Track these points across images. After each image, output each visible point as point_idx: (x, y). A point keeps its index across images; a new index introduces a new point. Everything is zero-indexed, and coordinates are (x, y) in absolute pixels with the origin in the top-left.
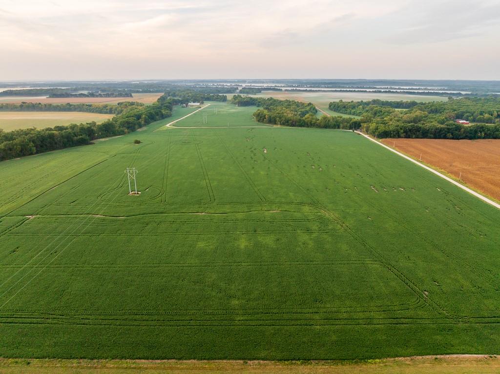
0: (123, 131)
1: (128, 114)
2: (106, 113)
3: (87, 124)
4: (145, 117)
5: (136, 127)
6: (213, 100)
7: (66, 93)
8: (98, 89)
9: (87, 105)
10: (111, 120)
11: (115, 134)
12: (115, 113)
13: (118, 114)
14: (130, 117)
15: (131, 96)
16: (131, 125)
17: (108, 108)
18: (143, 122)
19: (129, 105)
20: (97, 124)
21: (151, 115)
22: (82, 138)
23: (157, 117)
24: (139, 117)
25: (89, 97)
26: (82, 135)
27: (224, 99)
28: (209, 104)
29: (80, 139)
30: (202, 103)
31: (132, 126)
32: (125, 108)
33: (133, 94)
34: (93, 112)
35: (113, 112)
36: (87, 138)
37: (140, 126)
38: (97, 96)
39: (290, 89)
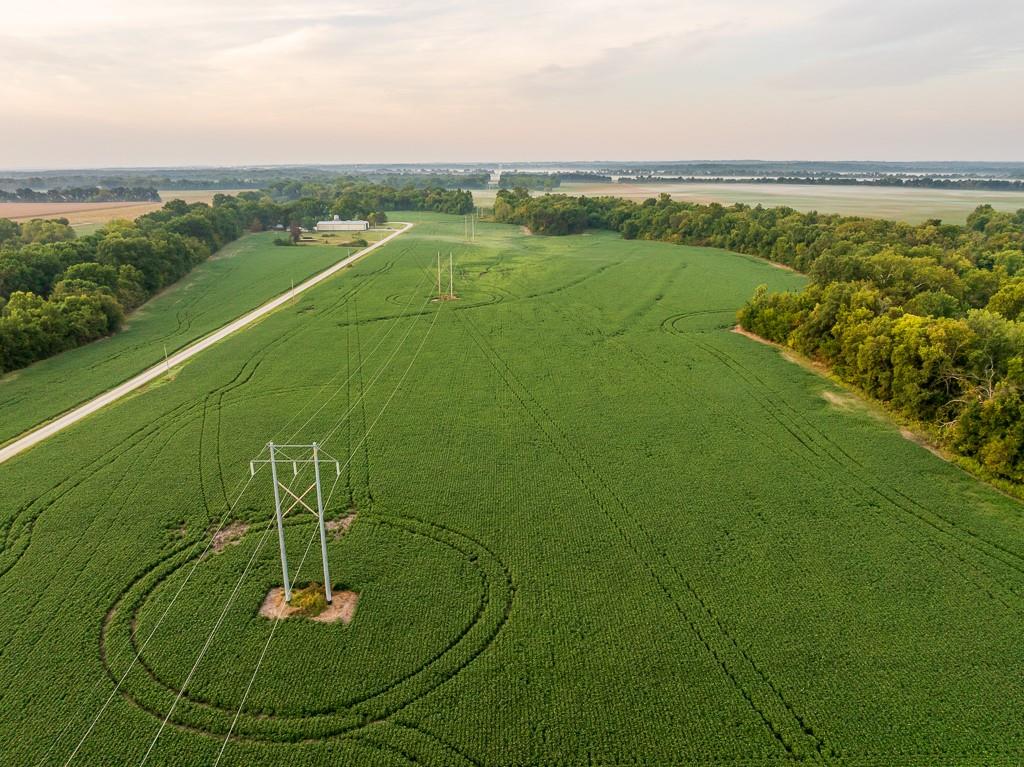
6: (422, 209)
15: (158, 198)
25: (18, 201)
27: (466, 207)
28: (410, 225)
30: (381, 220)
33: (160, 193)
39: (633, 177)
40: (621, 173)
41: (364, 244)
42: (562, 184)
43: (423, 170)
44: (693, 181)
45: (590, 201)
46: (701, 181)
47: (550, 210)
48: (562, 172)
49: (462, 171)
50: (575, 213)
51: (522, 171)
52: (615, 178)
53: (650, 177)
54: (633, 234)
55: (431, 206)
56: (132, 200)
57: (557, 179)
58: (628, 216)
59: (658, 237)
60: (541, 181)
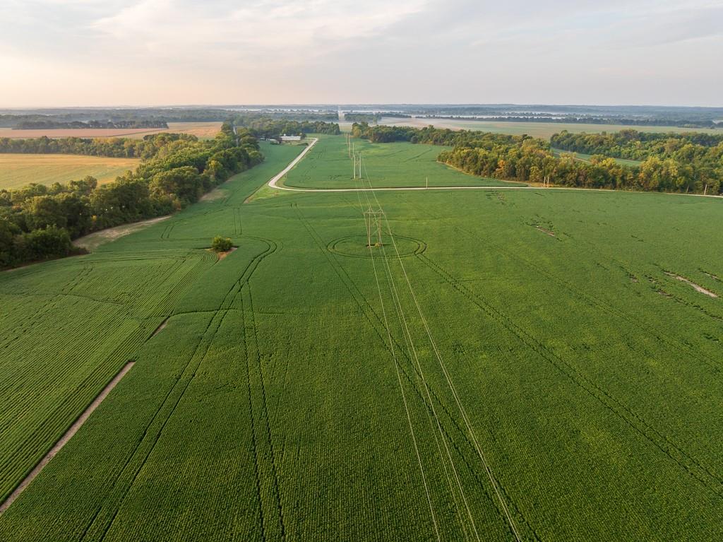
0: (170, 204)
1: (173, 157)
2: (122, 156)
3: (73, 183)
4: (216, 166)
5: (200, 190)
7: (49, 122)
8: (107, 115)
9: (82, 141)
10: (134, 173)
11: (147, 212)
12: (139, 155)
13: (148, 157)
14: (180, 165)
15: (166, 127)
16: (187, 186)
17: (125, 145)
18: (212, 176)
19: (170, 139)
20: (100, 183)
21: (228, 160)
22: (45, 237)
23: (239, 164)
24: (200, 164)
26: (44, 227)
27: (337, 131)
28: (318, 139)
29: (35, 239)
30: (305, 136)
31: (189, 189)
32: (162, 144)
33: (168, 124)
34: (94, 154)
35: (136, 153)
36: (64, 232)
37: (208, 187)
38: (104, 127)
39: (425, 116)
40: (418, 113)
41: (307, 144)
42: (381, 119)
44: (459, 118)
45: (398, 128)
46: (463, 119)
47: (380, 132)
48: (381, 112)
50: (391, 133)
53: (434, 115)
54: (416, 141)
55: (320, 131)
56: (153, 127)
57: (379, 116)
58: (414, 134)
59: (425, 142)
60: (371, 117)
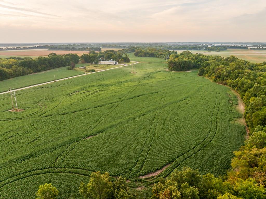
42: (227, 49)
43: (193, 44)
49: (205, 44)
51: (223, 45)
52: (249, 48)
53: (263, 48)
55: (158, 56)
